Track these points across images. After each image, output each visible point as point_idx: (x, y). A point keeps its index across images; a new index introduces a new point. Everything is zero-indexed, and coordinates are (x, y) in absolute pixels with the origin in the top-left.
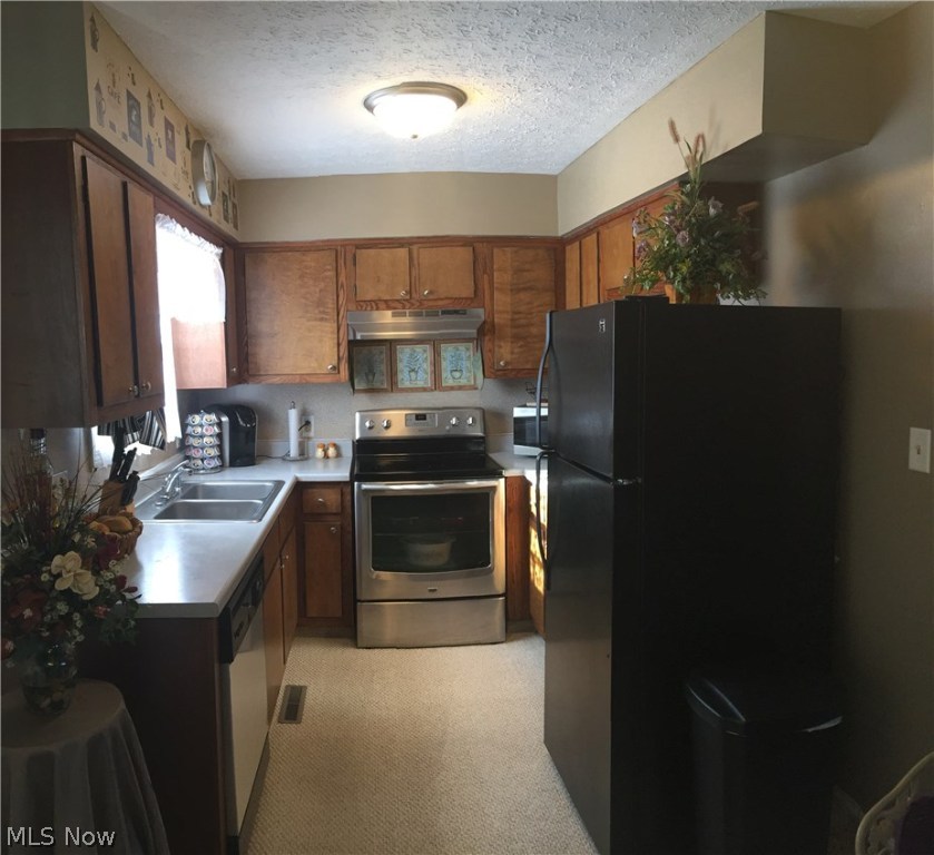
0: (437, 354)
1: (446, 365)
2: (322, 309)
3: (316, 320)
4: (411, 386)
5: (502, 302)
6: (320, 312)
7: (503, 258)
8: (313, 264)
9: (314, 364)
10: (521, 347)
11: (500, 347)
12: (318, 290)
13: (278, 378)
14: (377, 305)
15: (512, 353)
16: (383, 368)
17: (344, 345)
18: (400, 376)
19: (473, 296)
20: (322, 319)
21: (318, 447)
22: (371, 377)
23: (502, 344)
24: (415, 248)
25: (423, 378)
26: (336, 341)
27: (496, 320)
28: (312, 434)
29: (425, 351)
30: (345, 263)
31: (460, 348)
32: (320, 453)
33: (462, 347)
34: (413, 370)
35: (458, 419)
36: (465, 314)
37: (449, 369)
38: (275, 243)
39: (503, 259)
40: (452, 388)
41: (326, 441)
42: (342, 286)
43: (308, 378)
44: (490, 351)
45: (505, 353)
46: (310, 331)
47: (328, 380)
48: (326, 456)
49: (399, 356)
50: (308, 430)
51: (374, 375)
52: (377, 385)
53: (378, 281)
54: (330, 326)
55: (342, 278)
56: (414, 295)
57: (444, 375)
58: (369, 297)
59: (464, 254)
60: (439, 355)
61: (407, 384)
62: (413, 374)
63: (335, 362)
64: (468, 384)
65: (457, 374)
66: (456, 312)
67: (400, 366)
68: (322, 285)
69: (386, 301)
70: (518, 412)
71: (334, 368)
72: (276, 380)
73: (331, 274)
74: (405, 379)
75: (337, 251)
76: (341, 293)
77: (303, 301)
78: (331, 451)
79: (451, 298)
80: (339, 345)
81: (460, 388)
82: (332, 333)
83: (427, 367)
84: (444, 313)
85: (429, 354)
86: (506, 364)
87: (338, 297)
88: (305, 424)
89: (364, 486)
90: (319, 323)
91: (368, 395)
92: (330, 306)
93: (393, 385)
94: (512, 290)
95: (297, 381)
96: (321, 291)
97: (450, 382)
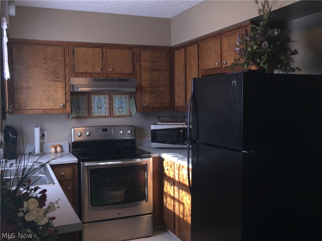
0: (111, 100)
1: (116, 105)
2: (56, 76)
3: (52, 81)
4: (99, 115)
5: (145, 76)
6: (55, 77)
7: (145, 55)
8: (51, 53)
9: (52, 104)
10: (154, 97)
11: (144, 96)
12: (54, 66)
13: (31, 111)
14: (86, 75)
15: (150, 100)
16: (85, 106)
17: (69, 94)
18: (93, 111)
19: (132, 73)
20: (55, 81)
21: (52, 147)
22: (78, 111)
23: (145, 95)
24: (104, 49)
25: (104, 111)
26: (64, 92)
27: (143, 84)
28: (46, 141)
29: (105, 98)
30: (68, 53)
31: (122, 97)
32: (53, 150)
33: (123, 97)
34: (100, 107)
35: (123, 131)
36: (128, 81)
37: (117, 107)
38: (29, 40)
39: (146, 57)
40: (118, 117)
41: (55, 144)
42: (67, 65)
43: (48, 111)
44: (140, 98)
45: (147, 100)
46: (49, 87)
47: (59, 112)
48: (56, 152)
49: (93, 100)
50: (43, 139)
51: (80, 110)
52: (82, 115)
53: (87, 63)
54: (60, 85)
55: (67, 61)
56: (104, 71)
57: (114, 110)
58: (82, 71)
59: (128, 53)
60: (112, 100)
61: (96, 114)
62: (99, 109)
63: (64, 103)
64: (126, 114)
65: (121, 110)
66: (124, 80)
67: (93, 105)
68: (56, 63)
69: (90, 73)
70: (153, 127)
71: (64, 106)
72: (30, 112)
73: (62, 58)
74: (95, 112)
75: (64, 47)
76: (67, 68)
77: (45, 71)
78: (59, 149)
79: (122, 74)
80: (66, 94)
81: (122, 116)
82: (62, 88)
83: (106, 106)
84: (119, 80)
85: (107, 100)
86: (148, 104)
87: (65, 70)
88: (42, 136)
89: (86, 164)
90: (54, 83)
91: (77, 119)
92: (61, 74)
93: (90, 115)
94: (150, 71)
95: (42, 112)
96: (55, 66)
97: (118, 114)
